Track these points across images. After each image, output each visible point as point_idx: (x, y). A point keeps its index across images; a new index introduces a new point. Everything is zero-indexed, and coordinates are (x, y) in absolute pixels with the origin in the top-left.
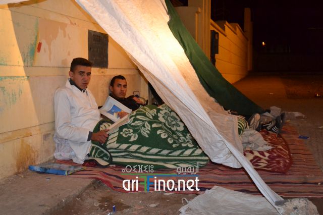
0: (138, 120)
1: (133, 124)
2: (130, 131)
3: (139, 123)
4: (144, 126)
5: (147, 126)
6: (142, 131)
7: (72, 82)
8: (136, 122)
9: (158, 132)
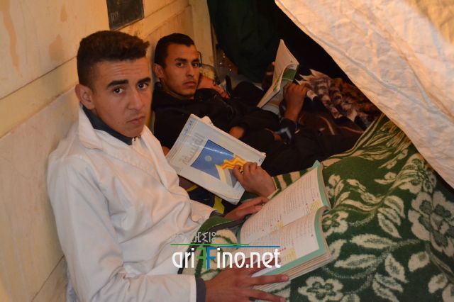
0: (359, 250)
1: (340, 264)
2: (332, 287)
3: (363, 261)
4: (381, 270)
5: (395, 269)
6: (375, 286)
7: (98, 122)
8: (354, 258)
9: (433, 286)
